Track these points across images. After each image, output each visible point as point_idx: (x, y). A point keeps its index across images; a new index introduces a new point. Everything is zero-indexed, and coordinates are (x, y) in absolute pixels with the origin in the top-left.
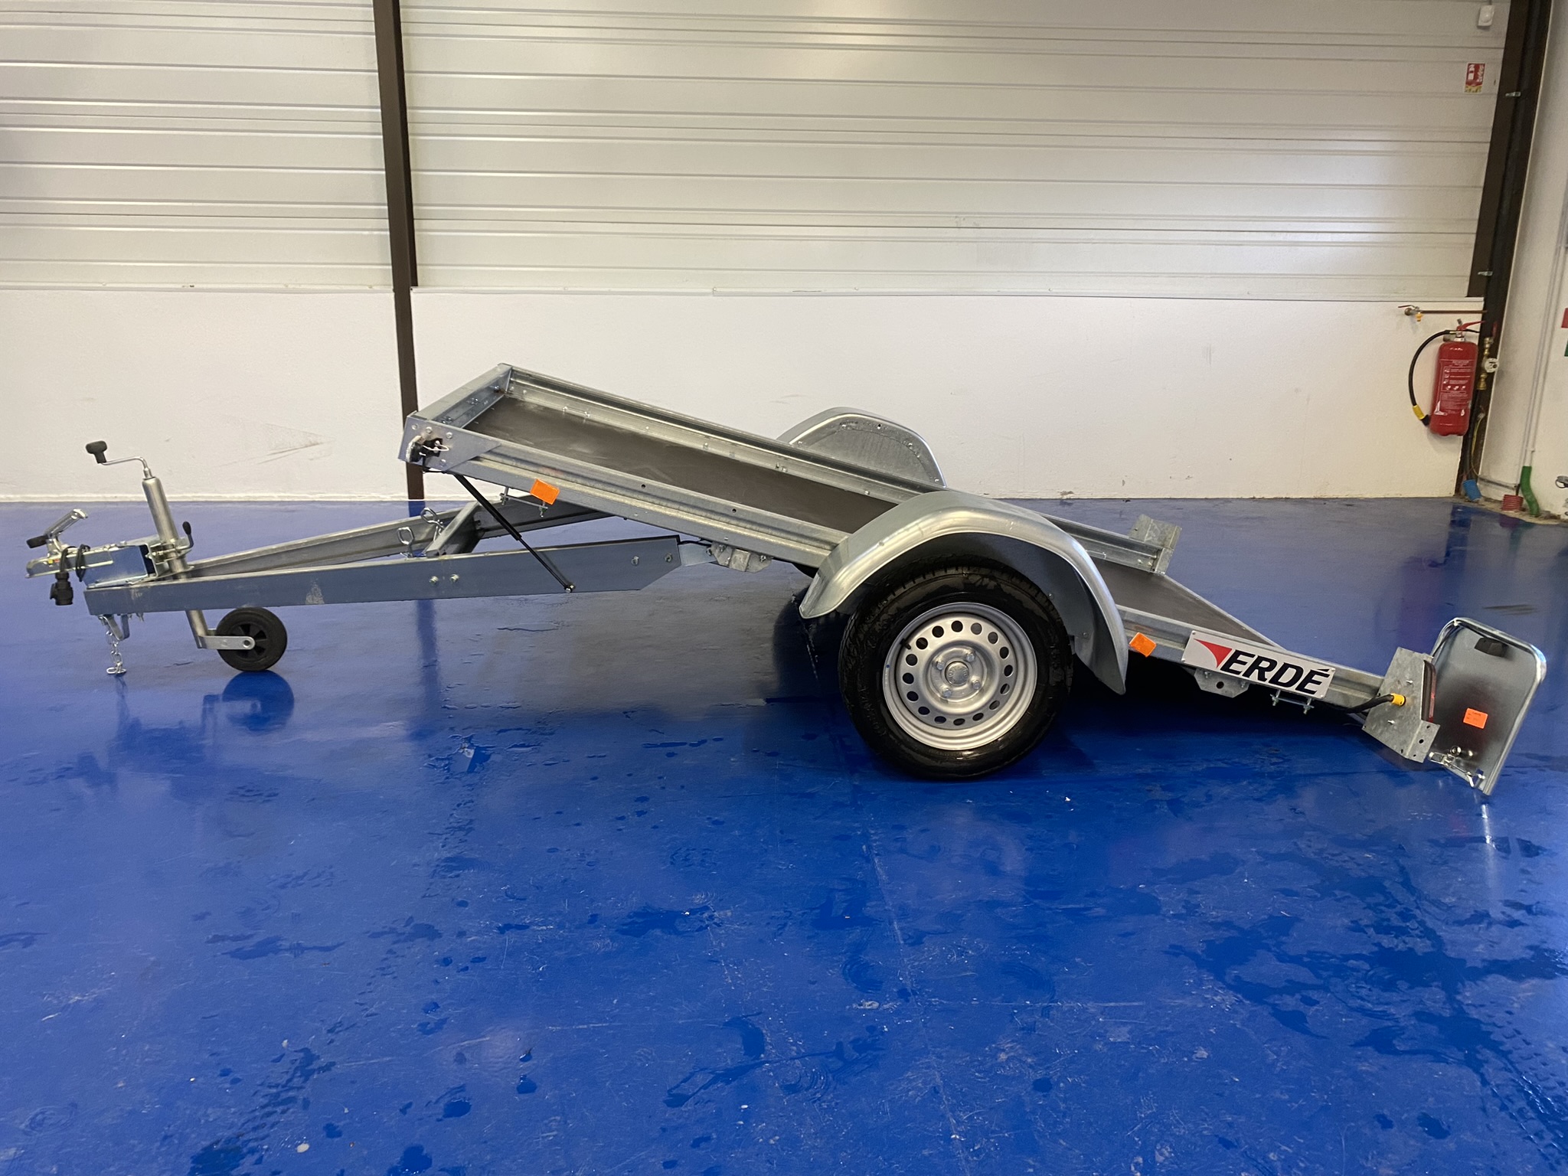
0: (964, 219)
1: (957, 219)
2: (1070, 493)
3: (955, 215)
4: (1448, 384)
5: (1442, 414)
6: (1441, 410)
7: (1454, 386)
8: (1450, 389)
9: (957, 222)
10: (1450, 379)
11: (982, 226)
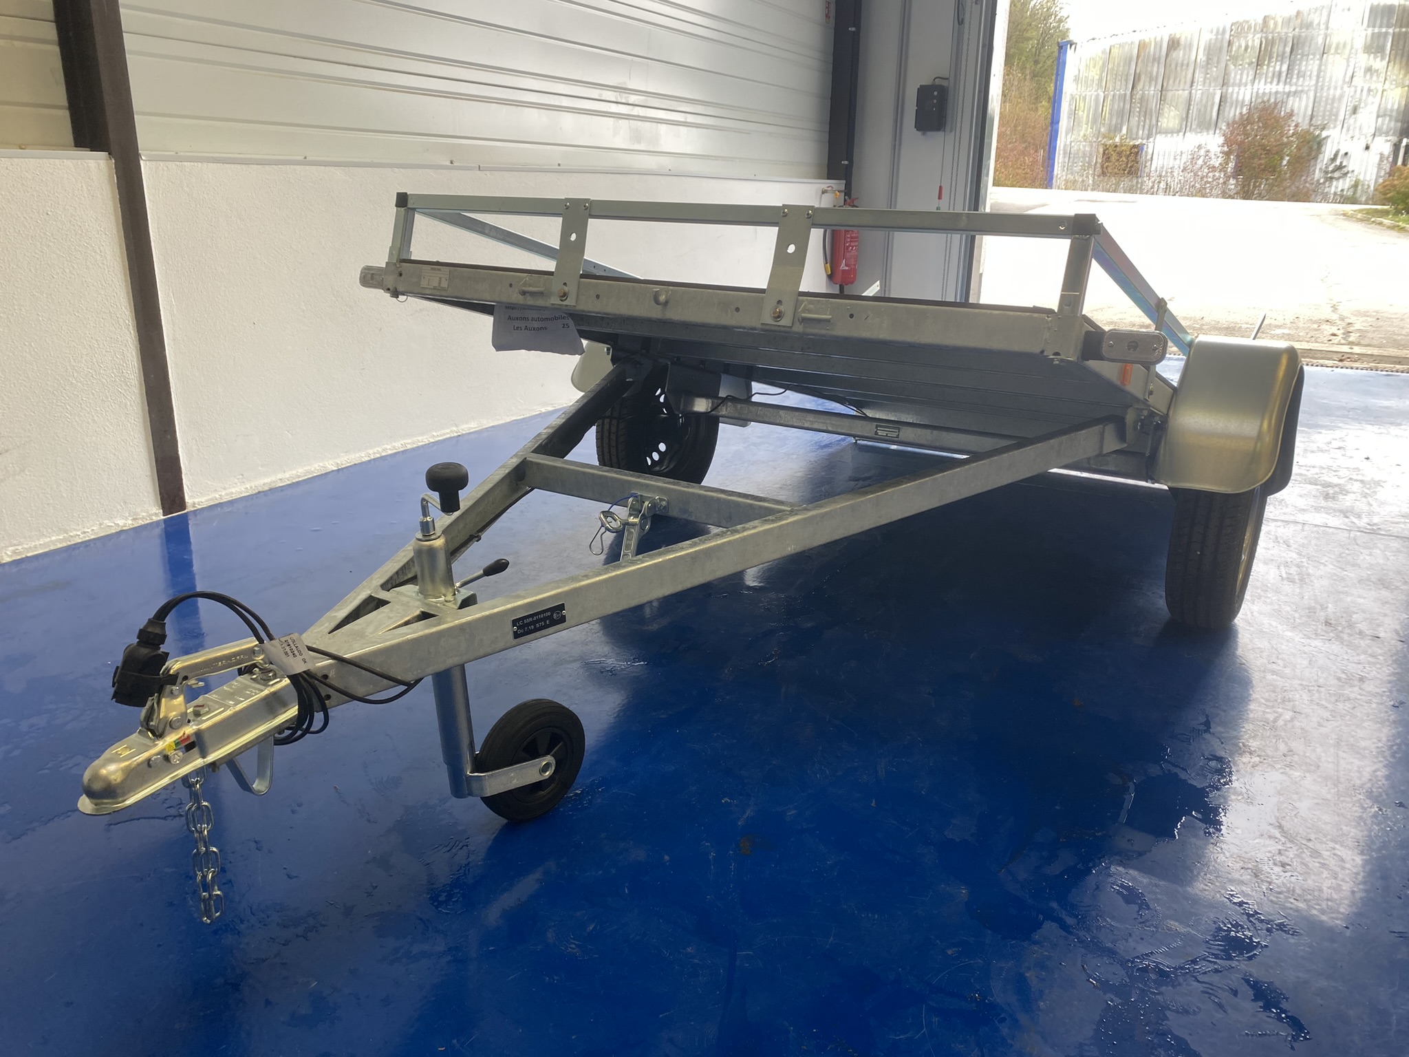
3: (614, 90)
4: (850, 246)
5: (847, 268)
6: (846, 265)
7: (853, 247)
8: (852, 249)
10: (851, 241)
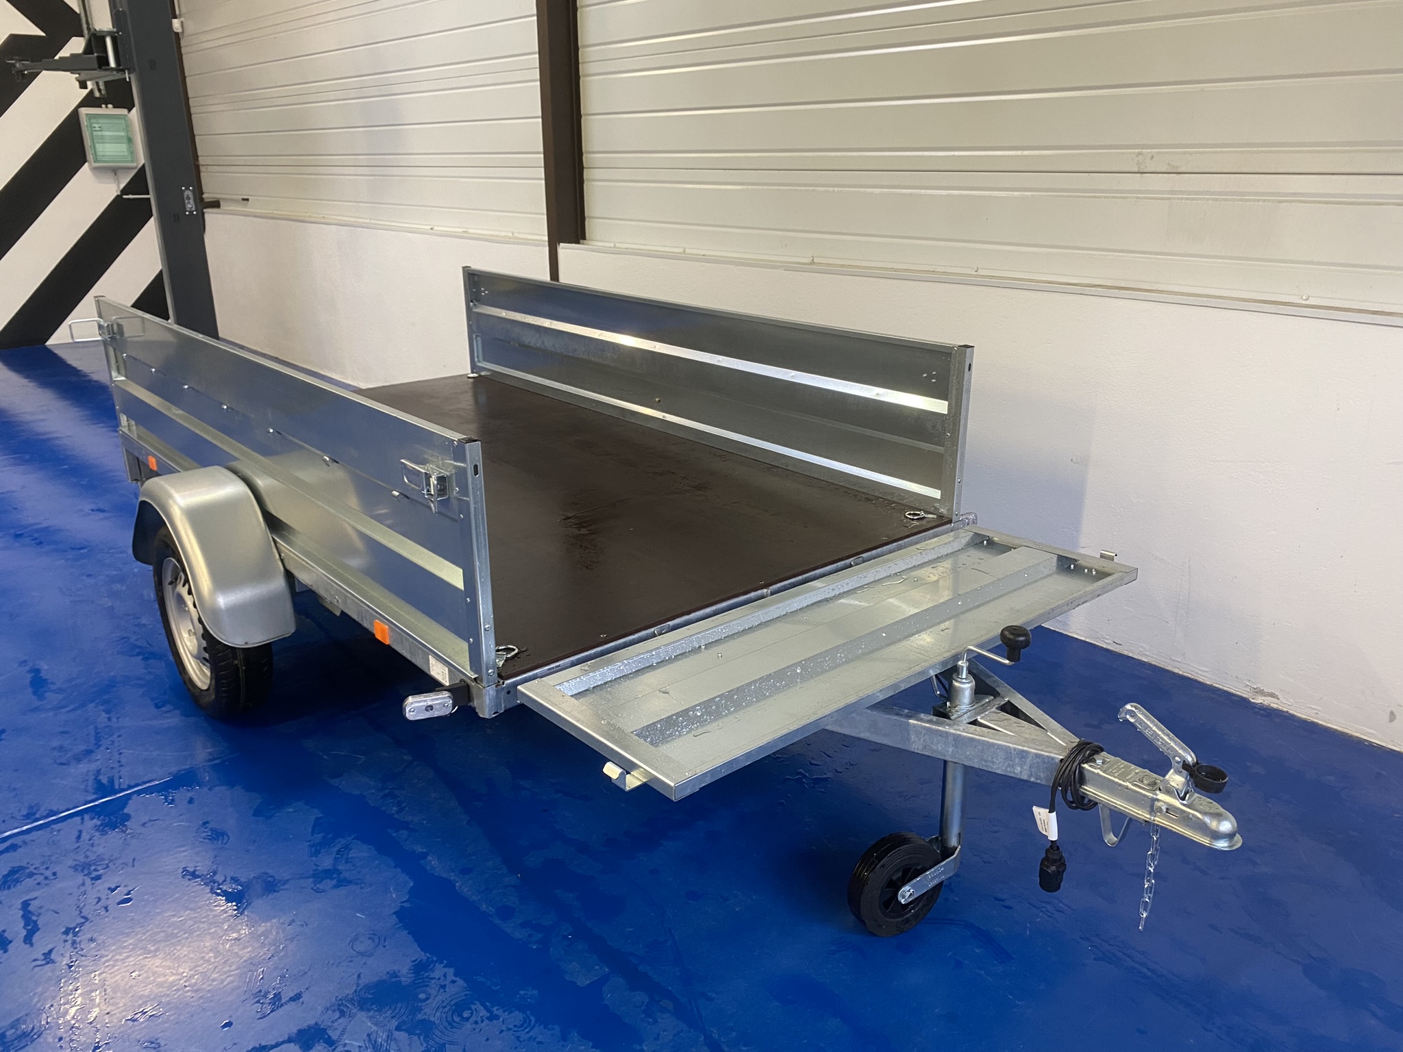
0: (1152, 158)
1: (1140, 158)
2: (1272, 695)
3: (1137, 151)
9: (1138, 163)
11: (1183, 170)
